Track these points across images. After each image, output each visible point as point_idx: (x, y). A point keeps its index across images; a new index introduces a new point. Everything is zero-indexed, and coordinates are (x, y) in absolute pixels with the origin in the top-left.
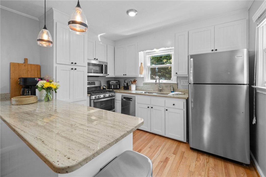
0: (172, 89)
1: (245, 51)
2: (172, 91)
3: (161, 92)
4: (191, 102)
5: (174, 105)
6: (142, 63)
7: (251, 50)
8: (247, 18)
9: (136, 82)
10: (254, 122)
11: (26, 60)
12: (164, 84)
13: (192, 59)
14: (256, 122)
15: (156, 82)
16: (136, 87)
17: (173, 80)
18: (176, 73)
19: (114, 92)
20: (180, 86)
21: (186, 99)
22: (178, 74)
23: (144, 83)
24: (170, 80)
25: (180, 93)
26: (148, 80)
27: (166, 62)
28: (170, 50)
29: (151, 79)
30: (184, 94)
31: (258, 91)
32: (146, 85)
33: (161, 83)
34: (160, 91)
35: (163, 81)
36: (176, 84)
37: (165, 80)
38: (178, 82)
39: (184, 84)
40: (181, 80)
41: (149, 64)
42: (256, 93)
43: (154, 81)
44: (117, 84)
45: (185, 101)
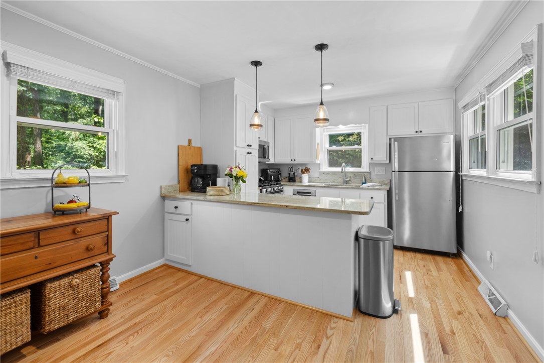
0: (364, 179)
1: (452, 137)
2: (364, 182)
3: (348, 185)
4: (396, 194)
5: (372, 198)
6: (318, 144)
7: (457, 134)
8: (454, 98)
9: (310, 170)
10: (460, 210)
11: (190, 141)
12: (352, 172)
13: (396, 143)
14: (462, 210)
15: (342, 170)
16: (309, 177)
17: (365, 168)
18: (372, 159)
19: (282, 185)
20: (373, 176)
21: (388, 191)
22: (374, 159)
23: (320, 172)
24: (360, 167)
25: (377, 184)
26: (326, 168)
27: (342, 141)
28: (360, 127)
29: (329, 167)
30: (381, 185)
31: (464, 178)
32: (324, 175)
33: (347, 172)
34: (347, 182)
35: (350, 169)
36: (368, 172)
37: (352, 167)
38: (371, 170)
39: (379, 173)
40: (376, 168)
41: (327, 145)
42: (462, 180)
43: (339, 169)
44: (277, 173)
45: (386, 193)
